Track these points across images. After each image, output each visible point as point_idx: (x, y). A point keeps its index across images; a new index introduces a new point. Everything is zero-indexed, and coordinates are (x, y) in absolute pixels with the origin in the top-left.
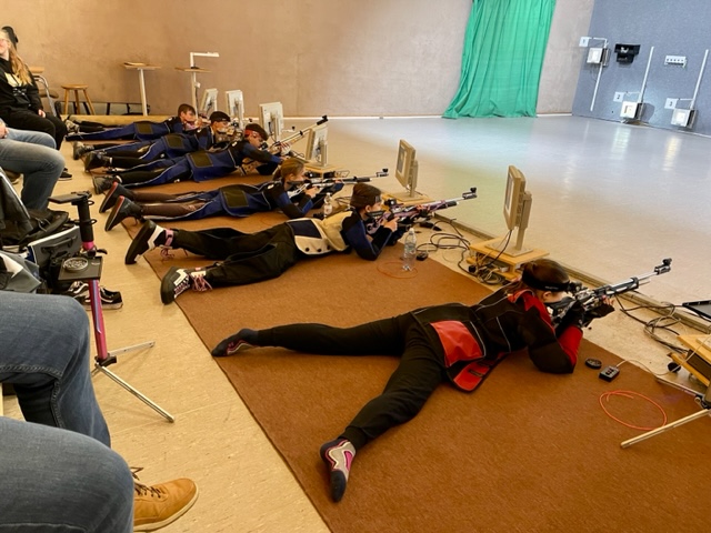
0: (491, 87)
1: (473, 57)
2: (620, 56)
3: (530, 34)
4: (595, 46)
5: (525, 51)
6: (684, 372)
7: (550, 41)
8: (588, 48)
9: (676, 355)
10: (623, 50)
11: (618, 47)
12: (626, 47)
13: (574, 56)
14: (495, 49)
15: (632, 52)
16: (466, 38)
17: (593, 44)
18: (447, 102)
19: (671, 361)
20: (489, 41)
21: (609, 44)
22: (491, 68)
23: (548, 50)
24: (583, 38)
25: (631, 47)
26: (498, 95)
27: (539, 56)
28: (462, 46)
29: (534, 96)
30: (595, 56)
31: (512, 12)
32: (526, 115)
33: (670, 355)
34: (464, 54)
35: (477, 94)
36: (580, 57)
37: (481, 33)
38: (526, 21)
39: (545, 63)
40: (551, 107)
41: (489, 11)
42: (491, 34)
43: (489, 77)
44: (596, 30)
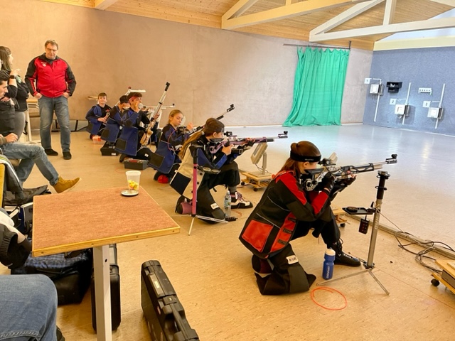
0: (312, 108)
1: (300, 91)
2: (390, 89)
3: (334, 77)
4: (374, 84)
5: (332, 87)
6: (442, 286)
7: (347, 80)
8: (370, 85)
10: (391, 85)
11: (389, 83)
12: (393, 83)
13: (362, 90)
14: (313, 85)
15: (397, 86)
16: (295, 80)
17: (373, 82)
18: (285, 117)
19: (433, 278)
20: (309, 81)
21: (383, 82)
22: (311, 96)
23: (345, 85)
24: (366, 79)
25: (397, 84)
26: (317, 113)
27: (340, 89)
28: (293, 84)
29: (339, 113)
30: (375, 89)
31: (322, 64)
32: (335, 124)
33: (432, 275)
34: (295, 89)
35: (304, 112)
36: (366, 90)
37: (304, 77)
38: (331, 69)
39: (344, 94)
40: (350, 119)
41: (309, 63)
42: (310, 77)
43: (310, 102)
44: (374, 74)
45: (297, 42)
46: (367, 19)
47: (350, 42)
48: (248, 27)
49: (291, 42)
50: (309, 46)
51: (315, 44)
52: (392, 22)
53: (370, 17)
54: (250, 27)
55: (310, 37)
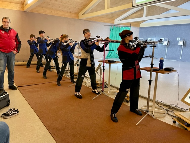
6: (177, 123)
9: (174, 118)
19: (173, 120)
33: (173, 119)
41: (115, 33)
45: (110, 24)
46: (137, 15)
47: (131, 24)
48: (89, 18)
49: (107, 24)
50: (114, 26)
51: (117, 25)
52: (147, 16)
53: (138, 14)
54: (90, 18)
55: (115, 22)
